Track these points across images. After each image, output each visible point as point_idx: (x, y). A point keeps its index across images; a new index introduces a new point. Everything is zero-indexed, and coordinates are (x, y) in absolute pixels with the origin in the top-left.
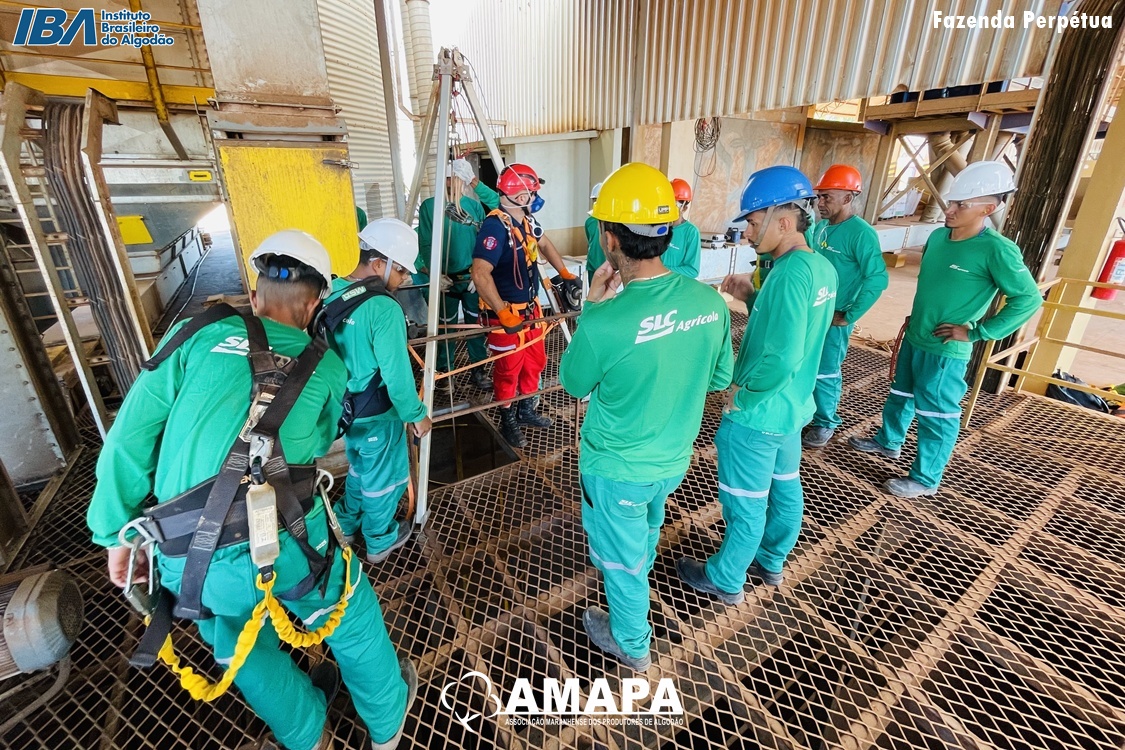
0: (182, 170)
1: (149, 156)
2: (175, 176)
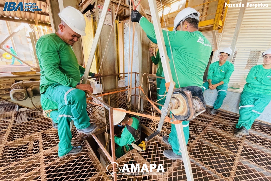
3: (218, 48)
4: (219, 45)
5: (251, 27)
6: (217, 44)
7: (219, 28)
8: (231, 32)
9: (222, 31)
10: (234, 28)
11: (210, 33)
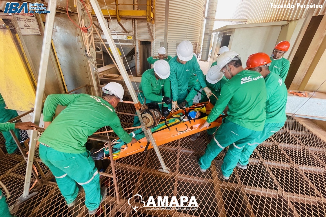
0: (126, 36)
1: (120, 32)
2: (124, 38)
3: (154, 39)
4: (155, 36)
5: (174, 21)
6: (153, 35)
7: (151, 20)
8: (161, 24)
9: (154, 22)
10: (163, 21)
11: (145, 23)
